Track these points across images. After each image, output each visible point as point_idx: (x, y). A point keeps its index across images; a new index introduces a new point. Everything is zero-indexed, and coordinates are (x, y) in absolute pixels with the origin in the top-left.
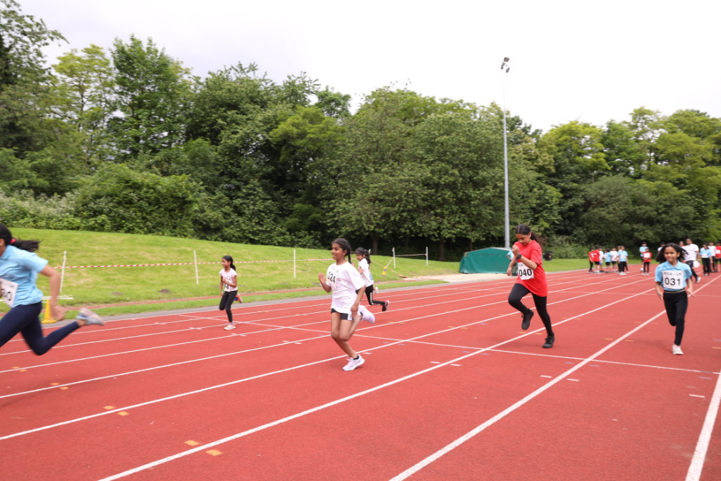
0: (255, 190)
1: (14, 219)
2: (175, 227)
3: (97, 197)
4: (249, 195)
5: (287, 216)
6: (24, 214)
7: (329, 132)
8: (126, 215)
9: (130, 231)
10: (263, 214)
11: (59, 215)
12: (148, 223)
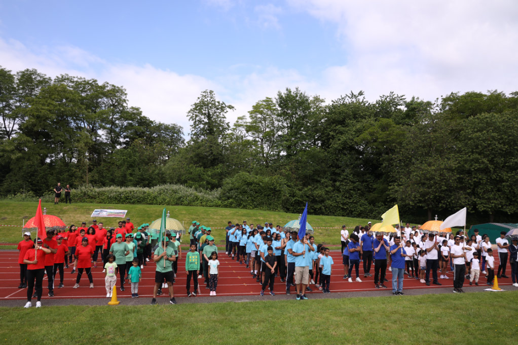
0: (347, 177)
1: (194, 201)
2: (270, 204)
3: (231, 189)
4: (345, 179)
5: (372, 192)
6: (197, 198)
7: (392, 137)
8: (243, 199)
9: (245, 207)
10: (352, 191)
11: (212, 199)
12: (255, 203)
